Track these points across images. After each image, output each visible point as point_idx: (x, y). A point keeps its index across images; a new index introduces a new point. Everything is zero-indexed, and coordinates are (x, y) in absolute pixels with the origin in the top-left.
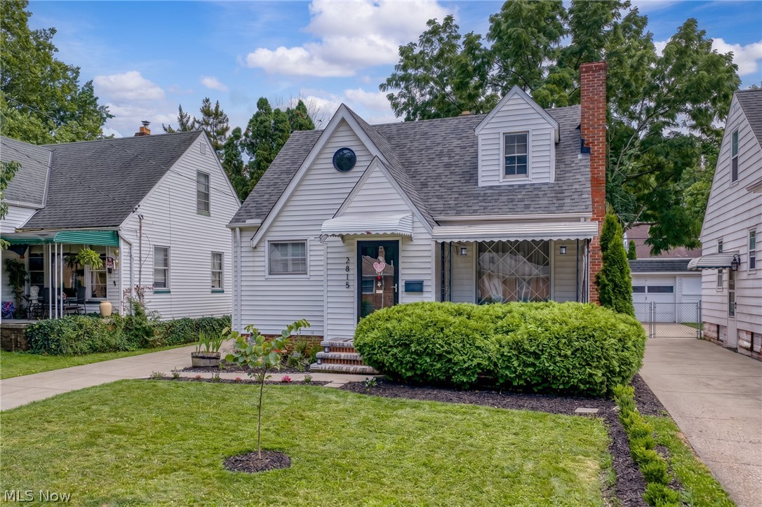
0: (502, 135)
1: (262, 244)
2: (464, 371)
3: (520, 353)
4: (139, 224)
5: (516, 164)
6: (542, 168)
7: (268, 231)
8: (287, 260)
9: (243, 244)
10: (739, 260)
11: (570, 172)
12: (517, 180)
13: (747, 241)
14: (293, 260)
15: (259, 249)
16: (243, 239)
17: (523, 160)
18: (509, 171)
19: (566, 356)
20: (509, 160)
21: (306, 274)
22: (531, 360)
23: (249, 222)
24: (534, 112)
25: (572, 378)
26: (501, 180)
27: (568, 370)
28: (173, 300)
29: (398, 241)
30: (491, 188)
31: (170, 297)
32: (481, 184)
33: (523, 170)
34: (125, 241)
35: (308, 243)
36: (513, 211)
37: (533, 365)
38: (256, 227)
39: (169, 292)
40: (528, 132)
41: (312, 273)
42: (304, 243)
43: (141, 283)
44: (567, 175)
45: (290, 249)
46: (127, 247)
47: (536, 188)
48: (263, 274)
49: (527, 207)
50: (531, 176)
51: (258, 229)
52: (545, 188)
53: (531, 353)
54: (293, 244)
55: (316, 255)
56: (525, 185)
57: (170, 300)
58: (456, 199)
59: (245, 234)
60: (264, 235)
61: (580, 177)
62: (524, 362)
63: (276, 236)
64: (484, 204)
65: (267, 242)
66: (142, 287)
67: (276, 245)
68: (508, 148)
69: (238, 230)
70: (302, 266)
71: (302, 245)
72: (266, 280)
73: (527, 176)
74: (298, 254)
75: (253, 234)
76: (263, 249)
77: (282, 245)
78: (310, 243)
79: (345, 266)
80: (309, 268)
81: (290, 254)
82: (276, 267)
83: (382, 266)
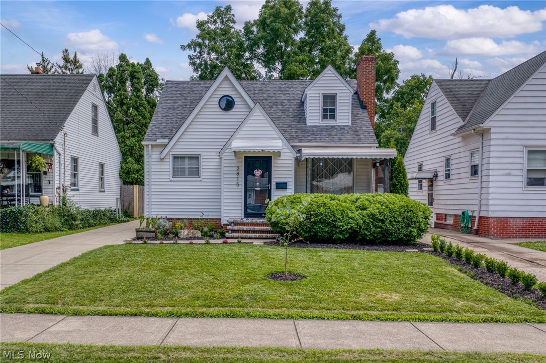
0: (321, 94)
1: (168, 157)
2: (341, 232)
3: (374, 220)
4: (63, 140)
5: (329, 112)
6: (344, 116)
7: (172, 148)
8: (184, 168)
9: (153, 156)
10: (437, 174)
11: (358, 119)
12: (330, 123)
13: (444, 164)
14: (189, 168)
15: (165, 160)
16: (154, 153)
17: (333, 111)
18: (325, 117)
19: (398, 222)
20: (325, 110)
21: (200, 177)
22: (380, 224)
23: (160, 141)
25: (401, 234)
26: (321, 122)
27: (399, 229)
28: (80, 196)
29: (271, 156)
30: (315, 126)
31: (78, 193)
32: (308, 124)
33: (333, 117)
34: (57, 152)
35: (202, 157)
36: (333, 141)
37: (381, 227)
38: (164, 145)
39: (78, 190)
40: (337, 94)
41: (204, 177)
42: (198, 157)
43: (65, 183)
44: (357, 121)
45: (187, 161)
46: (58, 156)
47: (342, 128)
48: (168, 177)
49: (340, 139)
50: (338, 121)
51: (165, 146)
52: (347, 128)
53: (380, 220)
54: (189, 157)
55: (208, 165)
56: (335, 126)
57: (78, 196)
58: (296, 132)
59: (155, 149)
60: (169, 151)
61: (365, 123)
62: (376, 225)
63: (178, 151)
64: (313, 136)
65: (171, 155)
66: (66, 185)
67: (176, 158)
68: (325, 103)
69: (150, 146)
70: (195, 172)
71: (196, 158)
72: (171, 181)
73: (336, 121)
74: (193, 164)
75: (162, 149)
76: (168, 160)
77: (181, 157)
78: (204, 157)
79: (236, 172)
80: (202, 174)
81: (187, 164)
82: (177, 173)
83: (259, 172)
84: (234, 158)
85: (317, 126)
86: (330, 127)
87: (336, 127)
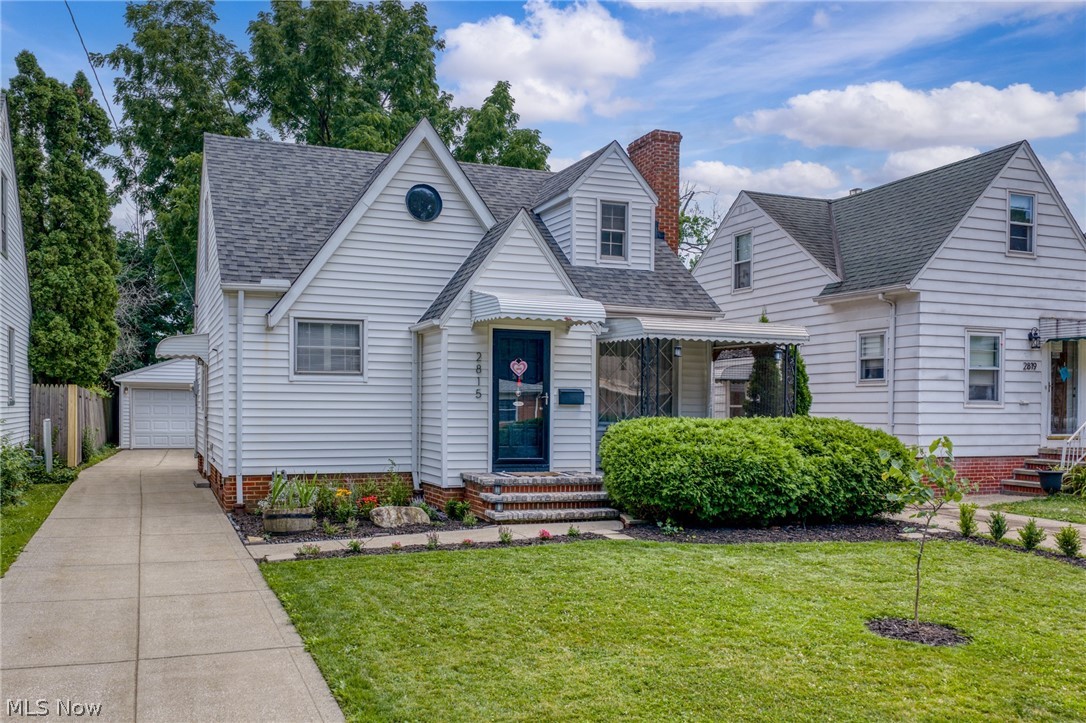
0: (599, 202)
1: (285, 323)
5: (614, 243)
6: (641, 251)
7: (297, 301)
8: (321, 351)
9: (247, 321)
11: (662, 260)
12: (614, 263)
14: (333, 351)
15: (276, 331)
16: (249, 312)
17: (619, 238)
18: (605, 250)
20: (605, 236)
21: (362, 374)
23: (267, 283)
24: (634, 179)
26: (599, 261)
29: (549, 332)
30: (590, 269)
32: (574, 263)
33: (619, 251)
35: (367, 326)
36: (638, 303)
38: (278, 293)
40: (627, 203)
41: (373, 374)
42: (357, 327)
44: (661, 263)
45: (327, 333)
47: (641, 276)
48: (285, 373)
49: (650, 299)
50: (631, 260)
51: (281, 295)
52: (650, 277)
55: (384, 344)
56: (625, 271)
59: (252, 303)
60: (290, 310)
61: (676, 267)
63: (311, 310)
65: (292, 319)
67: (305, 326)
68: (605, 222)
69: (241, 295)
70: (351, 362)
71: (354, 328)
72: (291, 383)
73: (626, 260)
74: (345, 342)
75: (269, 304)
76: (285, 331)
77: (314, 326)
78: (371, 326)
79: (474, 366)
80: (367, 366)
81: (328, 342)
82: (307, 363)
83: (522, 366)
84: (469, 332)
85: (593, 268)
86: (617, 272)
87: (630, 273)
